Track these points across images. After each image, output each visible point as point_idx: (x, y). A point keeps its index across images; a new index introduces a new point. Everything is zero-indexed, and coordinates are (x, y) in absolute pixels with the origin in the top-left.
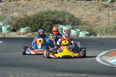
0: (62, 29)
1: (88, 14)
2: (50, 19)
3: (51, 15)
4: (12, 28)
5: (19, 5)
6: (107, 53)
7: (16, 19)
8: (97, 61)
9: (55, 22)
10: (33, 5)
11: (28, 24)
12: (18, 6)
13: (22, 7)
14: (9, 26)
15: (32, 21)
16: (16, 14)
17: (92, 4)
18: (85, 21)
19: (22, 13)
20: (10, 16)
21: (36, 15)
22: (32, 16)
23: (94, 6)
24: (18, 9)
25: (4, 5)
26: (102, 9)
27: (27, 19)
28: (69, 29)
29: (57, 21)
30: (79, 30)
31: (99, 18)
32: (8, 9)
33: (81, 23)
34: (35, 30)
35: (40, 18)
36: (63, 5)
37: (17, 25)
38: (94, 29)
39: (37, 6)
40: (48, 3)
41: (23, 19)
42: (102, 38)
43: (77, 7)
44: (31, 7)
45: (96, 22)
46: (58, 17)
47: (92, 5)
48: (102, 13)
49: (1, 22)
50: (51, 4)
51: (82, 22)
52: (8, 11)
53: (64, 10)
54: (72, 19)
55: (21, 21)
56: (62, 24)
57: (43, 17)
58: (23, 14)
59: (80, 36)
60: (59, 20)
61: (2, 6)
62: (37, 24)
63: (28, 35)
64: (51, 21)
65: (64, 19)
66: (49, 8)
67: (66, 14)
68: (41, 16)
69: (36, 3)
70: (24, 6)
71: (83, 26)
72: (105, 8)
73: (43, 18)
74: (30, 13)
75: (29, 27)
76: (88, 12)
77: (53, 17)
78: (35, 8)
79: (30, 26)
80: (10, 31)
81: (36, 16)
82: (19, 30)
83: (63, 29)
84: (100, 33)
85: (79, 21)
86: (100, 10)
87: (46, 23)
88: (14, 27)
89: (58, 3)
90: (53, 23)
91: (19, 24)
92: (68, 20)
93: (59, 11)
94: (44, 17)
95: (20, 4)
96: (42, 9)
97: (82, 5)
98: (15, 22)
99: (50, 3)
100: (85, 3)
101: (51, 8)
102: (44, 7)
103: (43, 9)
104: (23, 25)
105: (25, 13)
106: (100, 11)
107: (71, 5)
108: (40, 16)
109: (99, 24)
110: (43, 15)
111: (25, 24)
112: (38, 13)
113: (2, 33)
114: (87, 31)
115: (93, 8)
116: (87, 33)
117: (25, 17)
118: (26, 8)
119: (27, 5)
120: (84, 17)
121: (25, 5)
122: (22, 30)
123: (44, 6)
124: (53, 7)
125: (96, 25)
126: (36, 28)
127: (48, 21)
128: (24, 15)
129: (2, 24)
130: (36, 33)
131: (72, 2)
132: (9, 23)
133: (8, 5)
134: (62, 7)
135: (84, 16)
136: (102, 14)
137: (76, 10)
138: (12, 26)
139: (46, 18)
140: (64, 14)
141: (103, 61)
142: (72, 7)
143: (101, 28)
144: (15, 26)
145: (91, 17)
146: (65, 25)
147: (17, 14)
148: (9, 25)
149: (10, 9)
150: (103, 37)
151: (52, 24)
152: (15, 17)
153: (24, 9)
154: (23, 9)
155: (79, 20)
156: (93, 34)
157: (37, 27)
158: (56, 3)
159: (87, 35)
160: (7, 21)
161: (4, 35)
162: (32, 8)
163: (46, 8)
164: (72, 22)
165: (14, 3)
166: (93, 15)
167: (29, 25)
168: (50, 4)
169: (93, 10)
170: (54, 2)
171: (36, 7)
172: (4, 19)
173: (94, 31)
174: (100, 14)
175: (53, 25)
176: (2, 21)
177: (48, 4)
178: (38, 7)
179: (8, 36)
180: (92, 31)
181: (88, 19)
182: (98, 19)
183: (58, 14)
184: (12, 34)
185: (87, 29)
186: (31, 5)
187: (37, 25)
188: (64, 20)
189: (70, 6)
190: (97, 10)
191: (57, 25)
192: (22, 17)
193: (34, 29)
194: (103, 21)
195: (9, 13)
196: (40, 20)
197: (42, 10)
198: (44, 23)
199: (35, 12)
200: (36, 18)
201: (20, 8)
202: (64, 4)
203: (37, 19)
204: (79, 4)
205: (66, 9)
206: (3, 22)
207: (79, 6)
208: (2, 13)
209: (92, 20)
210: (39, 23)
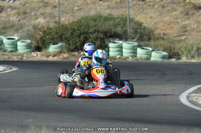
0: (121, 46)
1: (167, 22)
2: (100, 29)
3: (101, 22)
4: (34, 45)
5: (47, 4)
6: (199, 88)
7: (42, 30)
8: (181, 103)
9: (108, 35)
10: (72, 5)
11: (62, 39)
12: (46, 6)
13: (52, 9)
14: (29, 41)
15: (69, 33)
16: (41, 20)
17: (173, 3)
18: (162, 33)
19: (52, 19)
20: (31, 25)
21: (77, 22)
22: (69, 24)
23: (177, 8)
24: (45, 13)
25: (21, 5)
26: (191, 12)
27: (61, 30)
28: (134, 47)
29: (113, 33)
30: (151, 49)
31: (185, 28)
32: (27, 12)
33: (154, 38)
34: (75, 48)
35: (83, 27)
36: (123, 5)
37: (44, 39)
38: (176, 47)
39: (78, 6)
40: (97, 1)
41: (54, 30)
42: (191, 62)
43: (148, 9)
44: (68, 8)
45: (181, 35)
46: (114, 27)
47: (174, 6)
48: (190, 19)
49: (16, 35)
50: (103, 5)
51: (156, 36)
52: (28, 15)
53: (125, 14)
54: (139, 30)
55: (50, 33)
56: (120, 39)
57: (88, 26)
58: (53, 21)
59: (153, 59)
60: (115, 31)
61: (17, 7)
62: (78, 38)
63: (61, 56)
64: (102, 32)
65: (124, 29)
66: (99, 10)
67: (128, 21)
68: (85, 24)
69: (76, 2)
70: (55, 7)
71: (158, 42)
72: (196, 12)
73: (89, 28)
74: (66, 20)
75: (64, 44)
76: (167, 19)
77: (105, 26)
78: (74, 10)
79: (66, 41)
80: (32, 49)
81: (77, 24)
82: (46, 48)
83: (122, 48)
84: (187, 54)
85: (151, 34)
86: (187, 14)
87: (93, 36)
88: (37, 42)
89: (114, 2)
90: (106, 36)
91: (47, 37)
92: (132, 31)
93: (115, 16)
94: (91, 26)
95: (50, 3)
96: (86, 12)
97: (156, 6)
98: (40, 35)
99: (101, 2)
100: (161, 3)
101: (102, 10)
102: (91, 9)
103: (88, 12)
104: (53, 39)
105: (57, 19)
106: (187, 16)
107: (137, 6)
108: (83, 24)
109: (186, 38)
110: (88, 22)
111: (57, 38)
112: (79, 18)
113: (17, 53)
114: (164, 50)
115: (176, 10)
116: (165, 53)
117: (57, 26)
118: (59, 11)
119: (61, 4)
120: (159, 26)
121: (57, 4)
122: (52, 48)
123: (89, 7)
124: (105, 9)
125: (180, 41)
126: (75, 45)
127: (96, 33)
128: (56, 22)
129: (17, 38)
130: (76, 53)
131: (139, 1)
132: (30, 36)
133: (28, 5)
134: (122, 9)
135: (159, 24)
136: (191, 21)
137: (146, 14)
138: (34, 42)
139: (94, 28)
140: (124, 21)
141: (191, 102)
142: (138, 8)
143: (189, 46)
144: (40, 41)
145: (172, 26)
146: (126, 40)
147: (44, 21)
148: (30, 39)
149: (31, 11)
150: (193, 61)
151: (104, 38)
152: (40, 26)
153: (56, 12)
154: (54, 12)
155: (151, 32)
156: (175, 56)
157: (78, 44)
158: (111, 1)
159: (164, 57)
160: (26, 33)
161: (20, 57)
162: (69, 10)
163: (93, 10)
164: (138, 36)
165: (39, 2)
166: (174, 23)
167: (64, 39)
168: (101, 4)
169: (176, 15)
170: (107, 1)
171: (76, 8)
172: (20, 29)
173: (176, 51)
174: (187, 22)
175: (105, 40)
176: (17, 33)
177: (97, 4)
178: (81, 9)
179: (27, 58)
180: (174, 50)
181: (166, 30)
182: (184, 30)
183: (114, 21)
184: (35, 55)
185: (164, 47)
186: (68, 4)
187: (77, 40)
188: (125, 32)
189: (135, 7)
190: (181, 15)
191: (112, 41)
192: (52, 25)
193: (72, 47)
194: (192, 34)
195: (30, 19)
196: (83, 32)
197: (86, 15)
198: (90, 37)
199: (75, 18)
200: (76, 27)
201: (48, 10)
202: (124, 3)
203: (79, 30)
204: (151, 4)
205: (129, 12)
206: (19, 34)
207: (151, 7)
208: (18, 19)
209: (173, 32)
210: (82, 36)
